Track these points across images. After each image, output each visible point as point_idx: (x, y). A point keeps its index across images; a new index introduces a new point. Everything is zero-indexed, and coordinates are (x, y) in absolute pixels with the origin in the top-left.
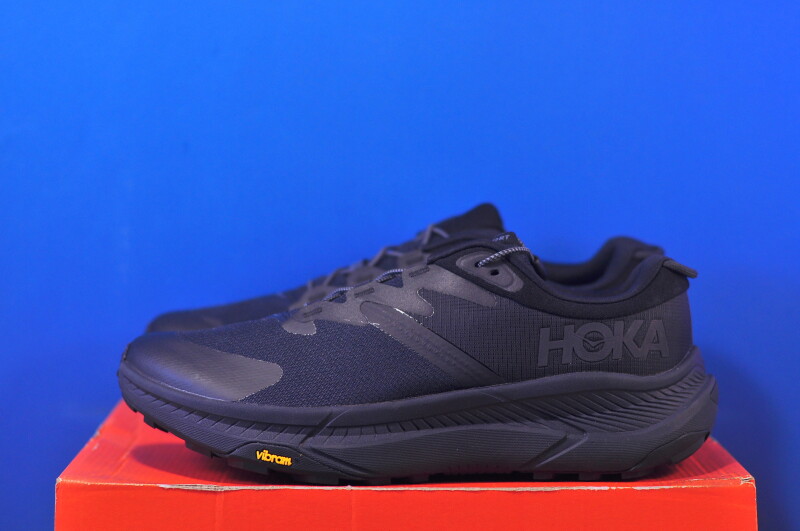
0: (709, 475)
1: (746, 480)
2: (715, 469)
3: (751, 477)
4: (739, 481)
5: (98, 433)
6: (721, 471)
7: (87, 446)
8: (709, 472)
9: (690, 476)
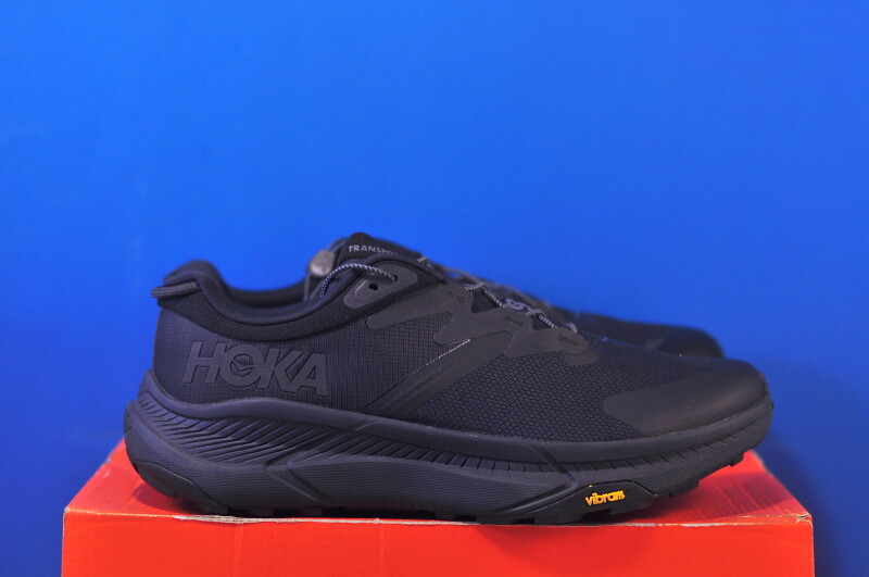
0: (762, 511)
1: (803, 517)
2: (769, 505)
3: (808, 514)
4: (794, 518)
5: (109, 460)
6: (776, 507)
7: (97, 473)
8: (763, 508)
9: (742, 513)
